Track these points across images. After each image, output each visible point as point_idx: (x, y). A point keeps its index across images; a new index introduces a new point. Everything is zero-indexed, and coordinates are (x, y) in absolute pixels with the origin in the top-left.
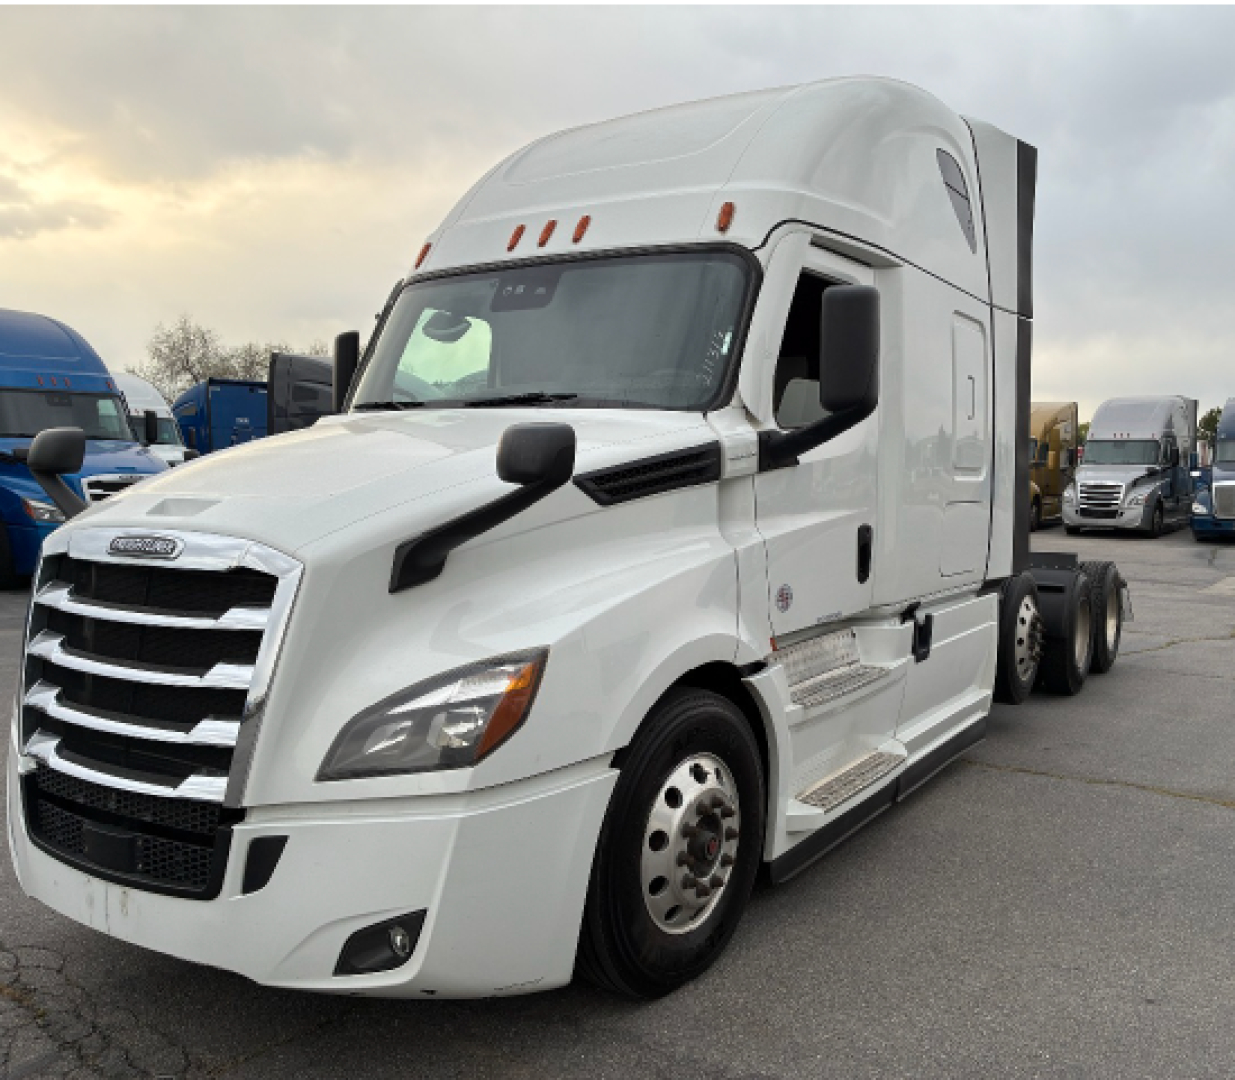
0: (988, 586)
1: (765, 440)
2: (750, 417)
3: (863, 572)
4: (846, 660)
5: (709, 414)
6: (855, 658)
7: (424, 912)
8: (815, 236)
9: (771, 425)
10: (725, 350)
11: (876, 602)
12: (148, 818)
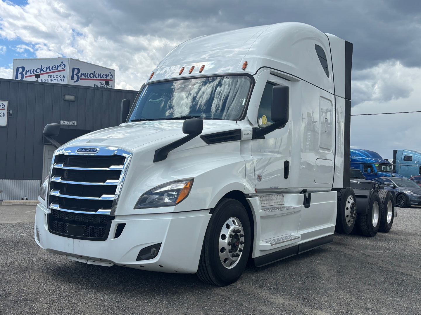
0: (333, 190)
1: (254, 130)
2: (250, 123)
3: (286, 176)
4: (280, 203)
5: (238, 122)
6: (283, 203)
7: (161, 243)
8: (271, 71)
9: (256, 126)
10: (243, 104)
11: (291, 186)
12: (87, 221)
